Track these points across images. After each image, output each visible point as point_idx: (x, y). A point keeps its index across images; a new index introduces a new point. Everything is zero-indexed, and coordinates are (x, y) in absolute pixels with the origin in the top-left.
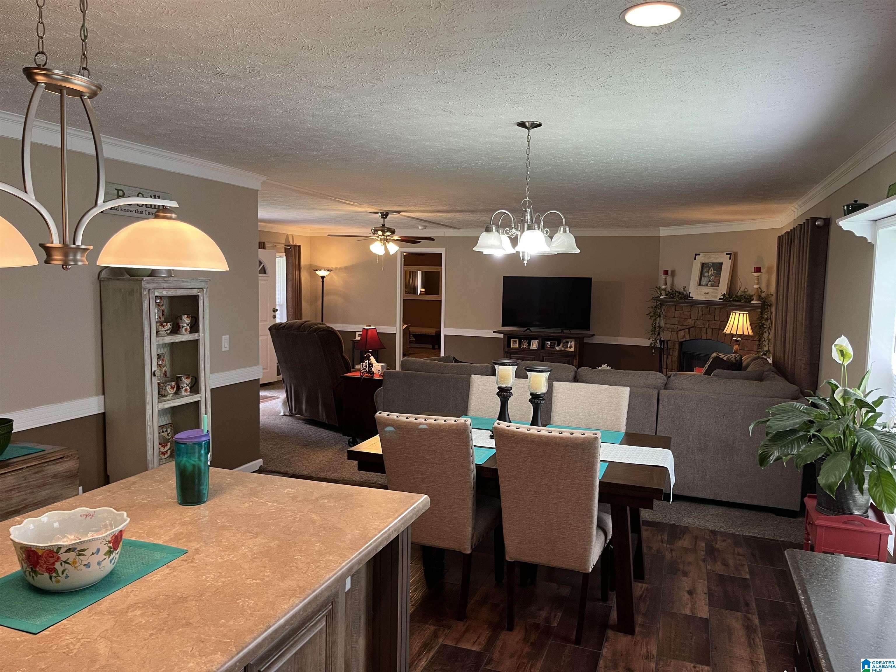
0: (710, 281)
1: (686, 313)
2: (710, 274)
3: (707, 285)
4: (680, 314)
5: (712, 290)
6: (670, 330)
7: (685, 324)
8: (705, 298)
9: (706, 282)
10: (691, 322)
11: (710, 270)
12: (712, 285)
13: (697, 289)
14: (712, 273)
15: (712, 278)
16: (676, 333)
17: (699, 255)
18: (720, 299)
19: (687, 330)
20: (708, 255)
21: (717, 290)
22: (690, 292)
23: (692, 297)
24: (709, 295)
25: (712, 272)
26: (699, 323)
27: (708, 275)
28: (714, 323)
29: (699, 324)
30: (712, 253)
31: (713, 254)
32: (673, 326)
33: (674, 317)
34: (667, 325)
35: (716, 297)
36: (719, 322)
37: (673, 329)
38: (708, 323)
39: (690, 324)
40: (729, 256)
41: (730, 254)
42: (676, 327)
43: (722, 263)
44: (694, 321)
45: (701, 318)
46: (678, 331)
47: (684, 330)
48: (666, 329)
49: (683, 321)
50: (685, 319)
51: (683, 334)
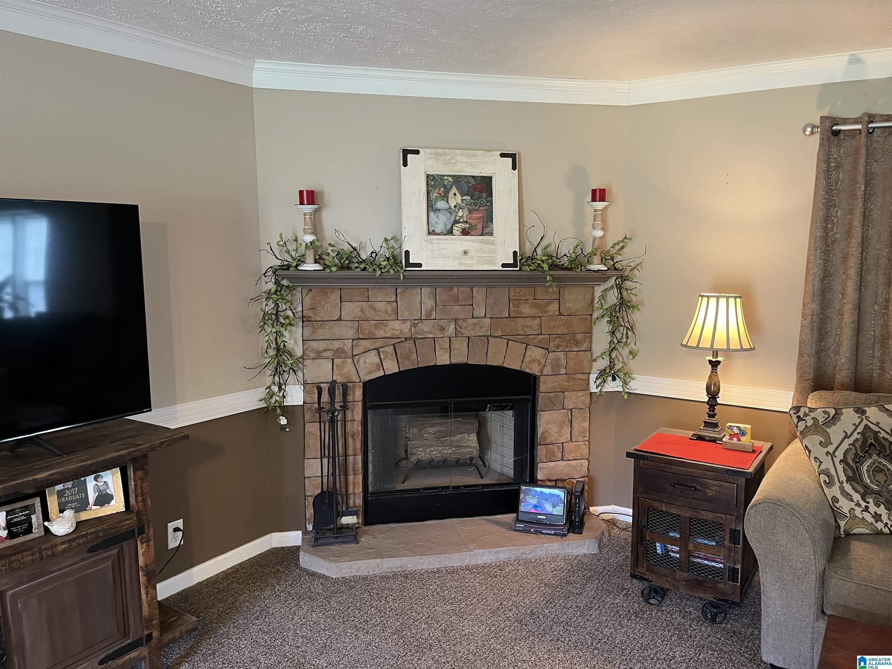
0: (456, 222)
1: (381, 306)
2: (452, 203)
3: (450, 232)
4: (362, 310)
5: (477, 245)
6: (325, 354)
7: (381, 333)
8: (460, 264)
9: (446, 225)
10: (399, 328)
11: (451, 195)
12: (465, 232)
14: (459, 201)
15: (460, 214)
16: (350, 361)
17: (417, 152)
18: (504, 265)
19: (390, 349)
20: (446, 154)
21: (492, 243)
22: (407, 253)
23: (420, 265)
24: (472, 258)
25: (455, 199)
26: (426, 327)
27: (447, 206)
28: (474, 324)
29: (427, 329)
30: (459, 152)
31: (462, 154)
32: (336, 345)
33: (340, 319)
34: (314, 344)
35: (496, 264)
36: (488, 321)
37: (339, 353)
38: (453, 326)
39: (397, 333)
40: (510, 160)
41: (513, 156)
42: (350, 346)
43: (491, 178)
44: (408, 324)
45: (430, 315)
46: (354, 354)
47: (377, 349)
48: (312, 355)
49: (373, 328)
50: (382, 323)
51: (377, 360)
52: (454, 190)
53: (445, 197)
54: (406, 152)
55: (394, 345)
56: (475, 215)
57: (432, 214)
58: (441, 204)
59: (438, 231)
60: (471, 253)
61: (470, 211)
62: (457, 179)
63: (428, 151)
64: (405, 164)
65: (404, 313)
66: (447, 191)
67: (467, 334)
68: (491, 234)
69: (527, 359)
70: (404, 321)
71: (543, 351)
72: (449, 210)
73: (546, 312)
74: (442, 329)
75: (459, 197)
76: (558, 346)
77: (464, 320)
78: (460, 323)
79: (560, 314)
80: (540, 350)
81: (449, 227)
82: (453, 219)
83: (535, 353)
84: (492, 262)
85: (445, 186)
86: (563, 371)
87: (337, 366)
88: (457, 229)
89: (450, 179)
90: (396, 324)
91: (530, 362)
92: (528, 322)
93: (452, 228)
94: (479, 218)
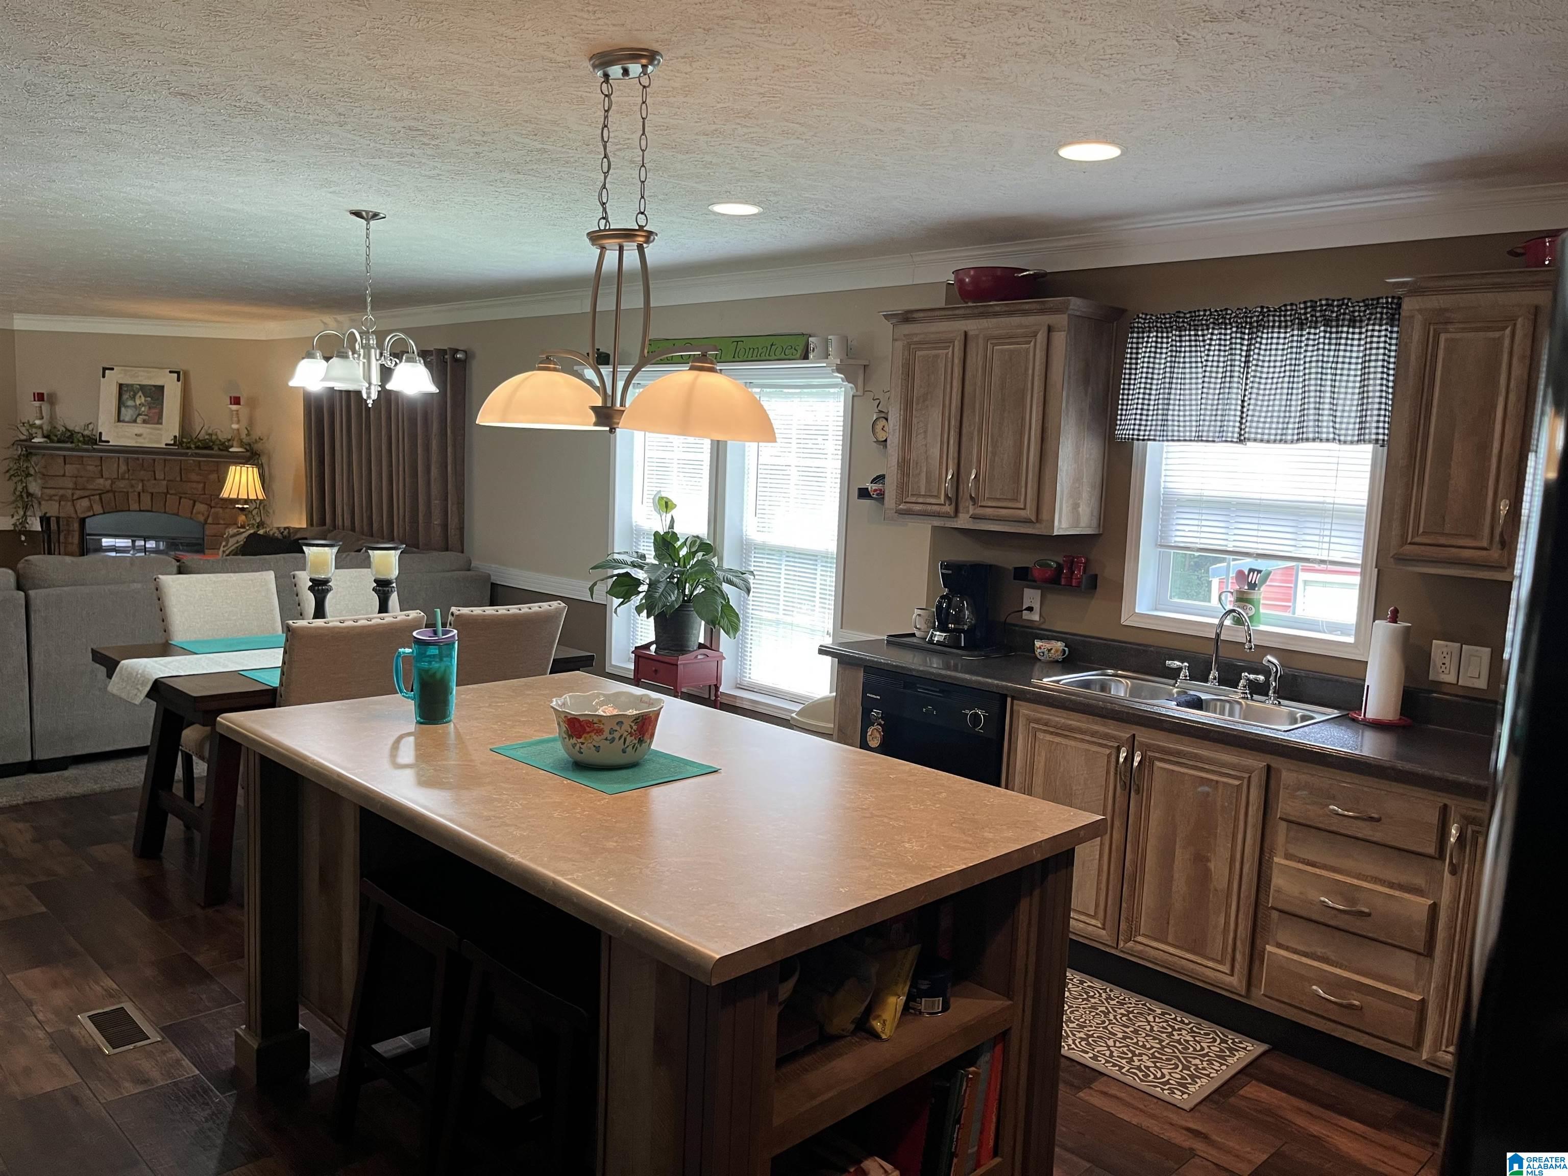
1: (91, 468)
3: (135, 421)
4: (77, 470)
6: (54, 498)
7: (90, 486)
8: (136, 442)
9: (132, 415)
10: (102, 483)
11: (138, 397)
12: (144, 422)
14: (144, 402)
17: (112, 369)
18: (167, 445)
20: (132, 371)
22: (101, 434)
23: (108, 442)
24: (145, 439)
25: (140, 399)
26: (122, 484)
29: (122, 486)
30: (140, 369)
31: (142, 371)
32: (61, 492)
33: (64, 475)
34: (48, 491)
36: (165, 483)
37: (63, 497)
38: (140, 485)
39: (102, 487)
40: (176, 375)
41: (177, 373)
42: (70, 493)
43: (163, 387)
44: (109, 482)
45: (124, 476)
48: (46, 498)
49: (85, 482)
50: (91, 479)
52: (140, 393)
53: (133, 398)
54: (104, 369)
55: (100, 494)
56: (154, 411)
57: (123, 409)
58: (130, 403)
59: (127, 419)
60: (145, 435)
61: (150, 408)
62: (142, 388)
63: (120, 368)
64: (104, 376)
65: (106, 474)
66: (133, 394)
67: (150, 491)
68: (161, 424)
69: (194, 511)
70: (107, 479)
71: (206, 507)
72: (135, 407)
73: (208, 479)
74: (133, 486)
75: (143, 399)
76: (217, 504)
77: (148, 481)
78: (145, 482)
79: (219, 481)
81: (132, 418)
82: (137, 412)
83: (201, 507)
84: (159, 442)
85: (133, 391)
86: (222, 522)
88: (139, 420)
89: (135, 387)
90: (101, 481)
92: (194, 485)
93: (135, 419)
94: (156, 413)
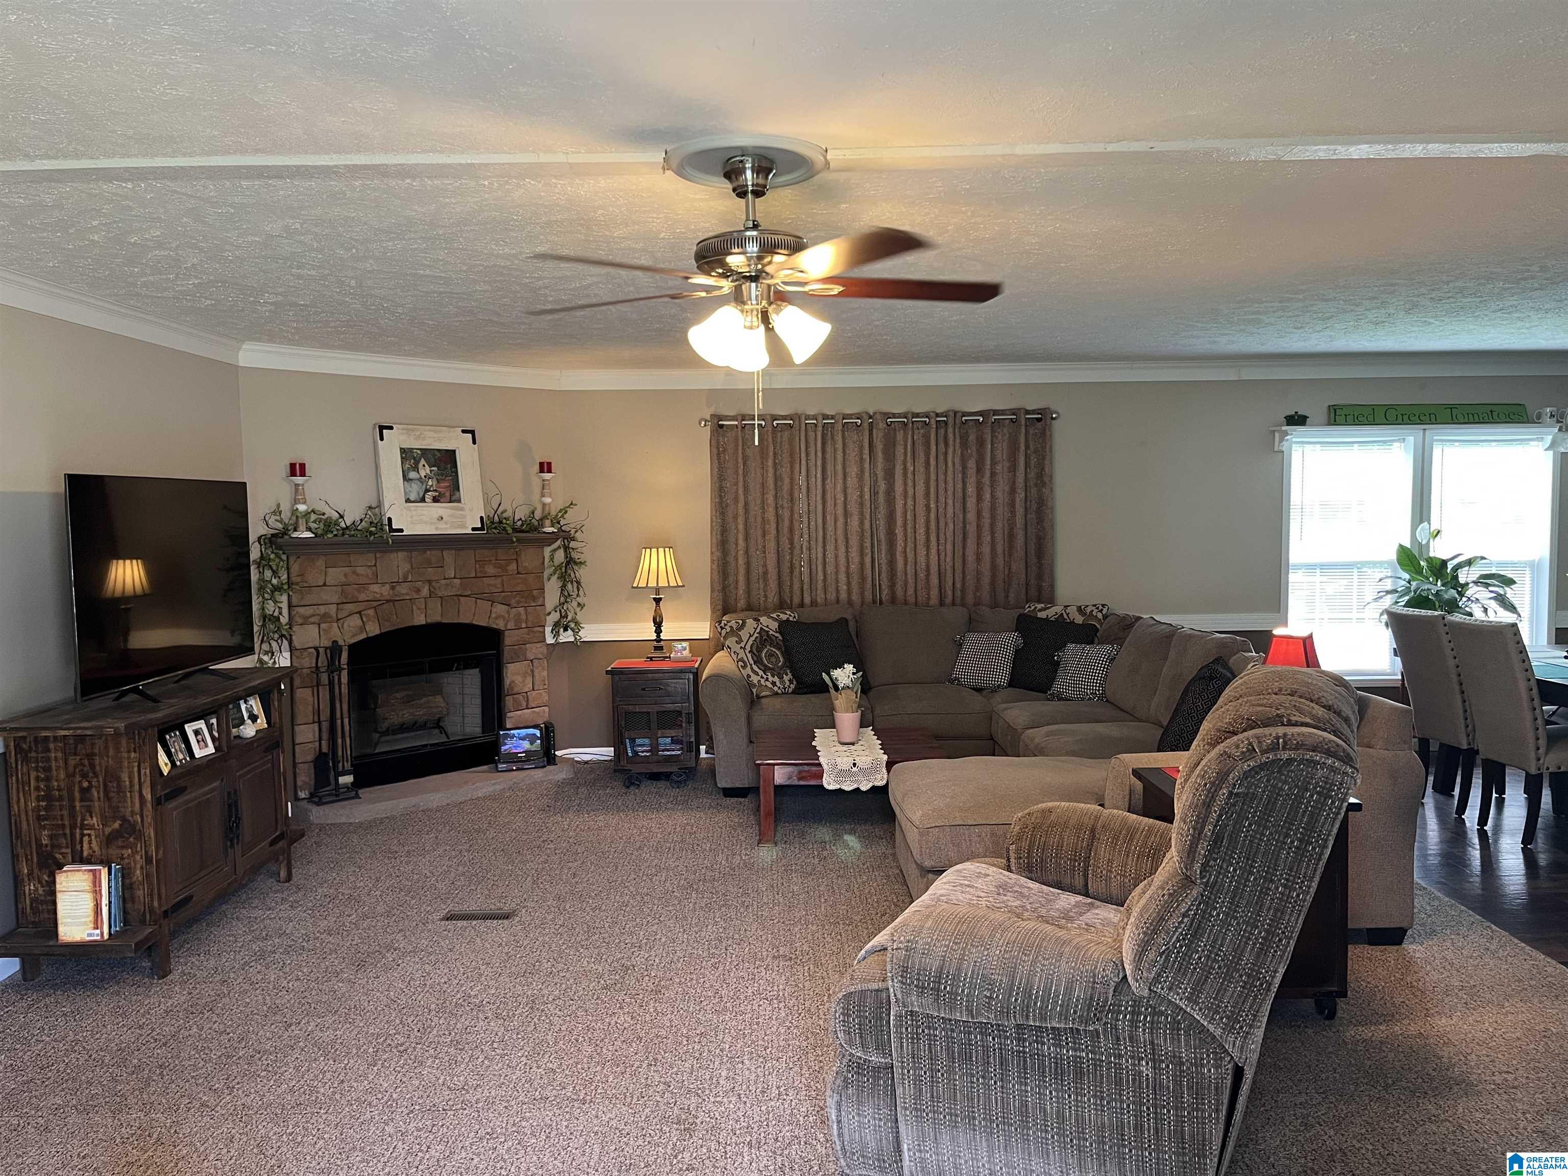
0: (427, 491)
2: (423, 474)
3: (423, 500)
4: (345, 575)
5: (450, 512)
6: (312, 620)
7: (362, 597)
8: (437, 529)
9: (418, 493)
10: (380, 590)
11: (420, 466)
12: (435, 500)
13: (409, 509)
14: (428, 472)
15: (430, 483)
16: (335, 624)
17: (391, 428)
18: (474, 529)
19: (372, 612)
21: (462, 509)
22: (390, 519)
23: (401, 530)
24: (446, 523)
25: (425, 470)
26: (403, 589)
27: (418, 476)
28: (447, 585)
29: (404, 591)
30: (427, 428)
31: (430, 430)
32: (322, 610)
33: (325, 585)
35: (466, 528)
36: (457, 581)
37: (325, 617)
38: (427, 587)
39: (378, 596)
40: (470, 436)
41: (472, 432)
42: (335, 610)
43: (454, 451)
44: (388, 586)
45: (407, 578)
46: (339, 617)
47: (359, 613)
48: (300, 621)
49: (356, 593)
50: (363, 586)
51: (359, 622)
52: (423, 462)
53: (416, 468)
54: (382, 428)
55: (375, 608)
56: (444, 484)
57: (407, 483)
58: (412, 475)
59: (413, 499)
62: (425, 452)
63: (401, 427)
64: (381, 439)
65: (383, 577)
66: (417, 463)
67: (440, 594)
68: (459, 501)
69: (493, 615)
70: (383, 584)
71: (506, 608)
72: (420, 480)
73: (507, 571)
74: (418, 591)
75: (427, 468)
76: (519, 602)
77: (437, 581)
78: (434, 584)
79: (518, 573)
80: (503, 606)
81: (421, 495)
82: (424, 488)
83: (500, 609)
84: (463, 526)
85: (414, 459)
86: (524, 625)
87: (324, 630)
88: (428, 497)
89: (419, 452)
90: (375, 588)
91: (496, 618)
92: (492, 581)
93: (424, 496)
94: (447, 487)
